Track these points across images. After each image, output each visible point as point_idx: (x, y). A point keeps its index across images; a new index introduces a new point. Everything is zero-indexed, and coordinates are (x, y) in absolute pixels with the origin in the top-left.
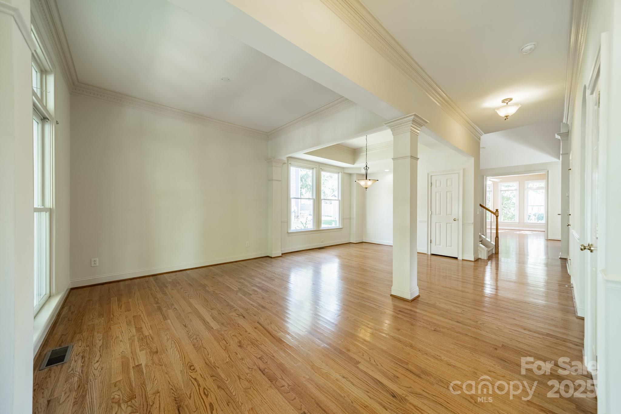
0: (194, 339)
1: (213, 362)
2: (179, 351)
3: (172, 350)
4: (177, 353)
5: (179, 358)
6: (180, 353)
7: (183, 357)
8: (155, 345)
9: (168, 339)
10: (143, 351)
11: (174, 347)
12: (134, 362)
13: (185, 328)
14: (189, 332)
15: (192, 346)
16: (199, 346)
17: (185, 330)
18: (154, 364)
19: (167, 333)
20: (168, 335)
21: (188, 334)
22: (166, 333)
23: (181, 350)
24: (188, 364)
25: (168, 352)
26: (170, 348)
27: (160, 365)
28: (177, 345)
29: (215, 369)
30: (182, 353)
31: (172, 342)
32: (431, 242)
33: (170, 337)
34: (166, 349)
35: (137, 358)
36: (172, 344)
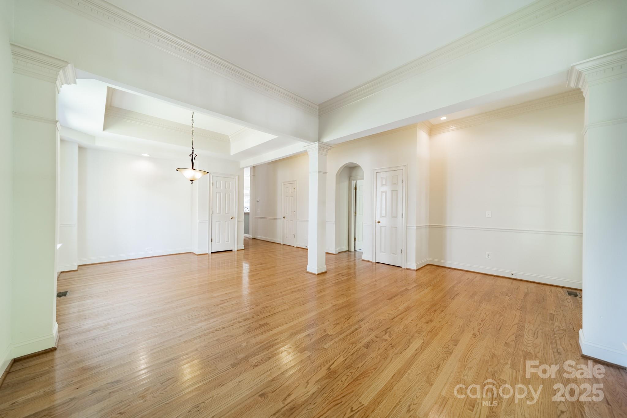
0: (449, 349)
1: (458, 329)
2: (471, 352)
3: (475, 357)
4: (474, 351)
5: (476, 347)
6: (472, 349)
7: (473, 345)
8: (486, 375)
9: (469, 369)
10: (503, 379)
11: (471, 357)
12: (516, 375)
13: (441, 365)
14: (444, 358)
15: (457, 347)
16: (452, 342)
17: (444, 363)
18: (499, 358)
19: (464, 376)
20: (465, 374)
21: (447, 357)
22: (465, 378)
23: (469, 350)
24: (474, 340)
25: (480, 359)
26: (476, 360)
27: (494, 354)
28: (467, 356)
29: (462, 327)
30: (470, 348)
31: (469, 363)
32: (211, 241)
33: (466, 368)
34: (479, 362)
35: (512, 377)
36: (470, 361)
